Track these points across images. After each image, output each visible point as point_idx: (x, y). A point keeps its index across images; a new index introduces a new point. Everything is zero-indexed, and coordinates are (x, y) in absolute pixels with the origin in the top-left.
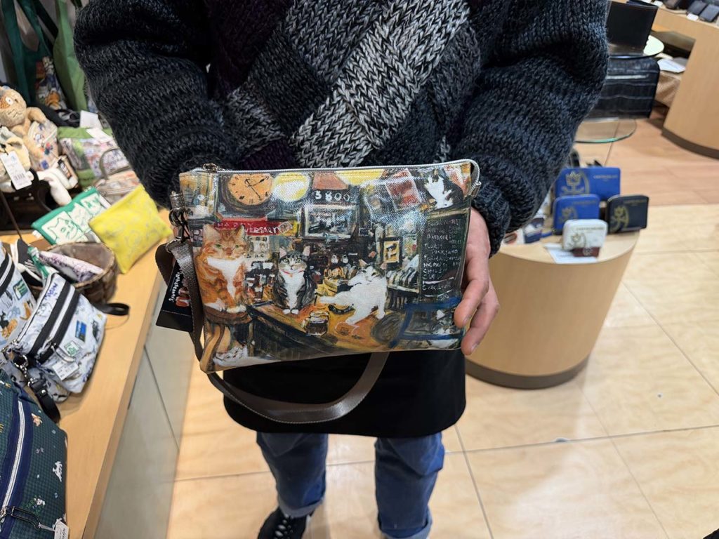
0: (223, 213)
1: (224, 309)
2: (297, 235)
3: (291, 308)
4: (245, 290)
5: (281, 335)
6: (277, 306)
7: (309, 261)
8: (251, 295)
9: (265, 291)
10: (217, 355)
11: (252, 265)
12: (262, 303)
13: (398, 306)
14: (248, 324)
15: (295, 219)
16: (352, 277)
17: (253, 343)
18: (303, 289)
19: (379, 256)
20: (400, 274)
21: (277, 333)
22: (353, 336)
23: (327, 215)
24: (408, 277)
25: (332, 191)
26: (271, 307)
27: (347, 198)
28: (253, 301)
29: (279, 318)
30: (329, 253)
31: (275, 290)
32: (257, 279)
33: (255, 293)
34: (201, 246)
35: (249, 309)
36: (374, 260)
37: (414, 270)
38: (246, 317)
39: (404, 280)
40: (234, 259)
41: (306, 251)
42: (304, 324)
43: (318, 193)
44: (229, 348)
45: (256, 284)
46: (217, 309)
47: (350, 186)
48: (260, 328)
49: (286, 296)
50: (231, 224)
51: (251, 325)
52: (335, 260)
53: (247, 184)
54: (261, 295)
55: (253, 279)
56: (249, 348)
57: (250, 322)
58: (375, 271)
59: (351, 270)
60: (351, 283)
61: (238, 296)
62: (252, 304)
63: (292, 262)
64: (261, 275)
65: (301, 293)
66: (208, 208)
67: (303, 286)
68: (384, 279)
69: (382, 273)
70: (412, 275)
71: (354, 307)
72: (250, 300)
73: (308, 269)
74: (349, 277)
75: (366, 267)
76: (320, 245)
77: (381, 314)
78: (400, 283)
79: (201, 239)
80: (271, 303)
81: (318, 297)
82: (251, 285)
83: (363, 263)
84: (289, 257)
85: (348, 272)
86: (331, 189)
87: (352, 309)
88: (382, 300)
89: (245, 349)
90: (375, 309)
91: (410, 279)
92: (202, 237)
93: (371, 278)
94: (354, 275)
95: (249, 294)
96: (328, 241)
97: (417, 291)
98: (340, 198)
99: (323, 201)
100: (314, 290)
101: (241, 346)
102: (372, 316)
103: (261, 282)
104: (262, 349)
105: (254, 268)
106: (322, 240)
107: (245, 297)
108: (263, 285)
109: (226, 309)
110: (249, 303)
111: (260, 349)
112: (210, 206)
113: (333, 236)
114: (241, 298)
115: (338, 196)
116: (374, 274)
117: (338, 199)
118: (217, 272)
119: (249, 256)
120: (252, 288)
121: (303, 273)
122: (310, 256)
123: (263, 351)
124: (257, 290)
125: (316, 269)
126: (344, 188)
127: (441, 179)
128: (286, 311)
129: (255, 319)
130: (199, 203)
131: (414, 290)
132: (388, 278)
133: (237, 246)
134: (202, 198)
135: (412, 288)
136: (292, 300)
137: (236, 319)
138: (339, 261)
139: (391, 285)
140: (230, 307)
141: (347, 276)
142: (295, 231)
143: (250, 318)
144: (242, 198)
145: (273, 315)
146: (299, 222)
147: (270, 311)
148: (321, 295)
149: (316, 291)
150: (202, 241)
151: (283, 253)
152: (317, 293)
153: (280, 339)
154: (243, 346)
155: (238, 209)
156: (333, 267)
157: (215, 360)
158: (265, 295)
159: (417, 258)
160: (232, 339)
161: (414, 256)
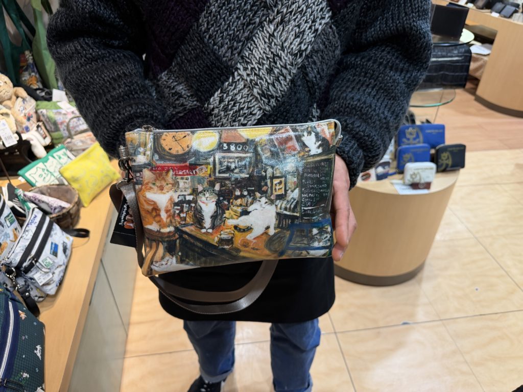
0: (157, 160)
1: (158, 229)
2: (210, 176)
3: (207, 228)
4: (173, 216)
5: (200, 248)
6: (196, 227)
7: (219, 194)
8: (178, 219)
9: (187, 216)
10: (154, 263)
11: (178, 198)
12: (186, 225)
13: (284, 226)
14: (176, 240)
15: (209, 164)
16: (250, 205)
17: (180, 254)
18: (215, 214)
19: (269, 190)
20: (285, 202)
21: (197, 246)
22: (252, 248)
23: (231, 160)
24: (291, 204)
25: (235, 143)
26: (192, 228)
27: (246, 148)
28: (179, 223)
29: (199, 236)
30: (233, 188)
31: (195, 215)
32: (182, 207)
33: (181, 218)
34: (141, 184)
35: (177, 229)
36: (266, 192)
37: (295, 200)
38: (174, 235)
39: (288, 206)
40: (164, 193)
41: (217, 187)
42: (216, 239)
43: (225, 145)
44: (163, 258)
45: (181, 211)
46: (154, 229)
47: (248, 140)
48: (184, 243)
49: (203, 220)
50: (163, 168)
51: (178, 241)
52: (238, 193)
53: (174, 140)
54: (185, 219)
55: (179, 208)
56: (177, 258)
57: (178, 239)
58: (267, 200)
59: (250, 200)
60: (250, 209)
61: (168, 220)
62: (178, 226)
63: (207, 195)
64: (185, 205)
65: (214, 217)
66: (146, 157)
67: (215, 212)
68: (274, 206)
69: (272, 202)
70: (294, 203)
71: (252, 227)
72: (177, 223)
73: (219, 199)
74: (249, 205)
75: (261, 198)
76: (227, 182)
77: (272, 232)
78: (286, 209)
79: (141, 179)
80: (192, 224)
81: (226, 220)
82: (177, 212)
83: (258, 195)
84: (205, 191)
85: (247, 201)
86: (234, 142)
87: (251, 228)
88: (272, 221)
89: (174, 259)
90: (268, 228)
91: (292, 206)
92: (142, 178)
93: (264, 205)
94: (252, 203)
95: (176, 218)
96: (233, 179)
97: (298, 215)
98: (241, 148)
99: (228, 151)
100: (223, 215)
101: (171, 257)
102: (266, 233)
103: (185, 210)
104: (186, 258)
105: (180, 199)
106: (228, 179)
107: (173, 221)
108: (186, 212)
109: (160, 229)
110: (176, 225)
111: (184, 259)
112: (148, 156)
113: (236, 175)
114: (171, 221)
115: (239, 147)
116: (266, 202)
117: (240, 149)
118: (153, 203)
119: (176, 191)
120: (179, 214)
121: (215, 203)
122: (220, 191)
123: (187, 260)
124: (182, 215)
125: (224, 199)
126: (244, 141)
127: (313, 134)
128: (204, 231)
129: (181, 237)
130: (140, 153)
131: (295, 214)
132: (276, 206)
133: (167, 184)
134: (141, 150)
135: (294, 212)
136: (208, 222)
137: (167, 237)
138: (241, 194)
139: (279, 211)
140: (163, 228)
141: (247, 204)
142: (209, 172)
143: (177, 236)
144: (170, 149)
145: (193, 233)
146: (211, 166)
147: (192, 231)
148: (228, 219)
149: (225, 215)
150: (142, 181)
151: (200, 188)
152: (225, 217)
153: (199, 251)
154: (173, 256)
155: (167, 157)
156: (237, 198)
157: (152, 267)
158: (188, 219)
159: (297, 191)
160: (165, 251)
161: (295, 189)
